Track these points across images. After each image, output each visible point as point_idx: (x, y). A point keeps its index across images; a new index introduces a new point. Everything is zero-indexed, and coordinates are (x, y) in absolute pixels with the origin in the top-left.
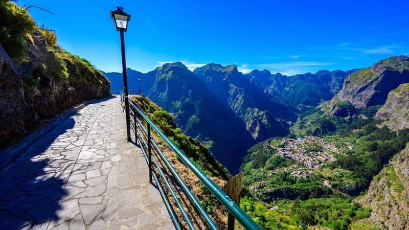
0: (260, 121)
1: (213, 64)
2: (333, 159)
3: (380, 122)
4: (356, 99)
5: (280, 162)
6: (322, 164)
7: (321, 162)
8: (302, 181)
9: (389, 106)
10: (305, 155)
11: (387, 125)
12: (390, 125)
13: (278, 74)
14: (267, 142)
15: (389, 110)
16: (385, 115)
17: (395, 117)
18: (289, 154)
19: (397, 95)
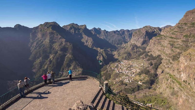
0: (102, 54)
1: (73, 24)
2: (138, 71)
3: (149, 52)
4: (138, 42)
5: (117, 75)
6: (135, 74)
7: (134, 73)
8: (130, 84)
9: (150, 46)
10: (127, 70)
11: (152, 53)
12: (153, 53)
13: (105, 30)
14: (108, 65)
15: (151, 47)
16: (150, 49)
17: (153, 50)
18: (120, 71)
19: (153, 41)
